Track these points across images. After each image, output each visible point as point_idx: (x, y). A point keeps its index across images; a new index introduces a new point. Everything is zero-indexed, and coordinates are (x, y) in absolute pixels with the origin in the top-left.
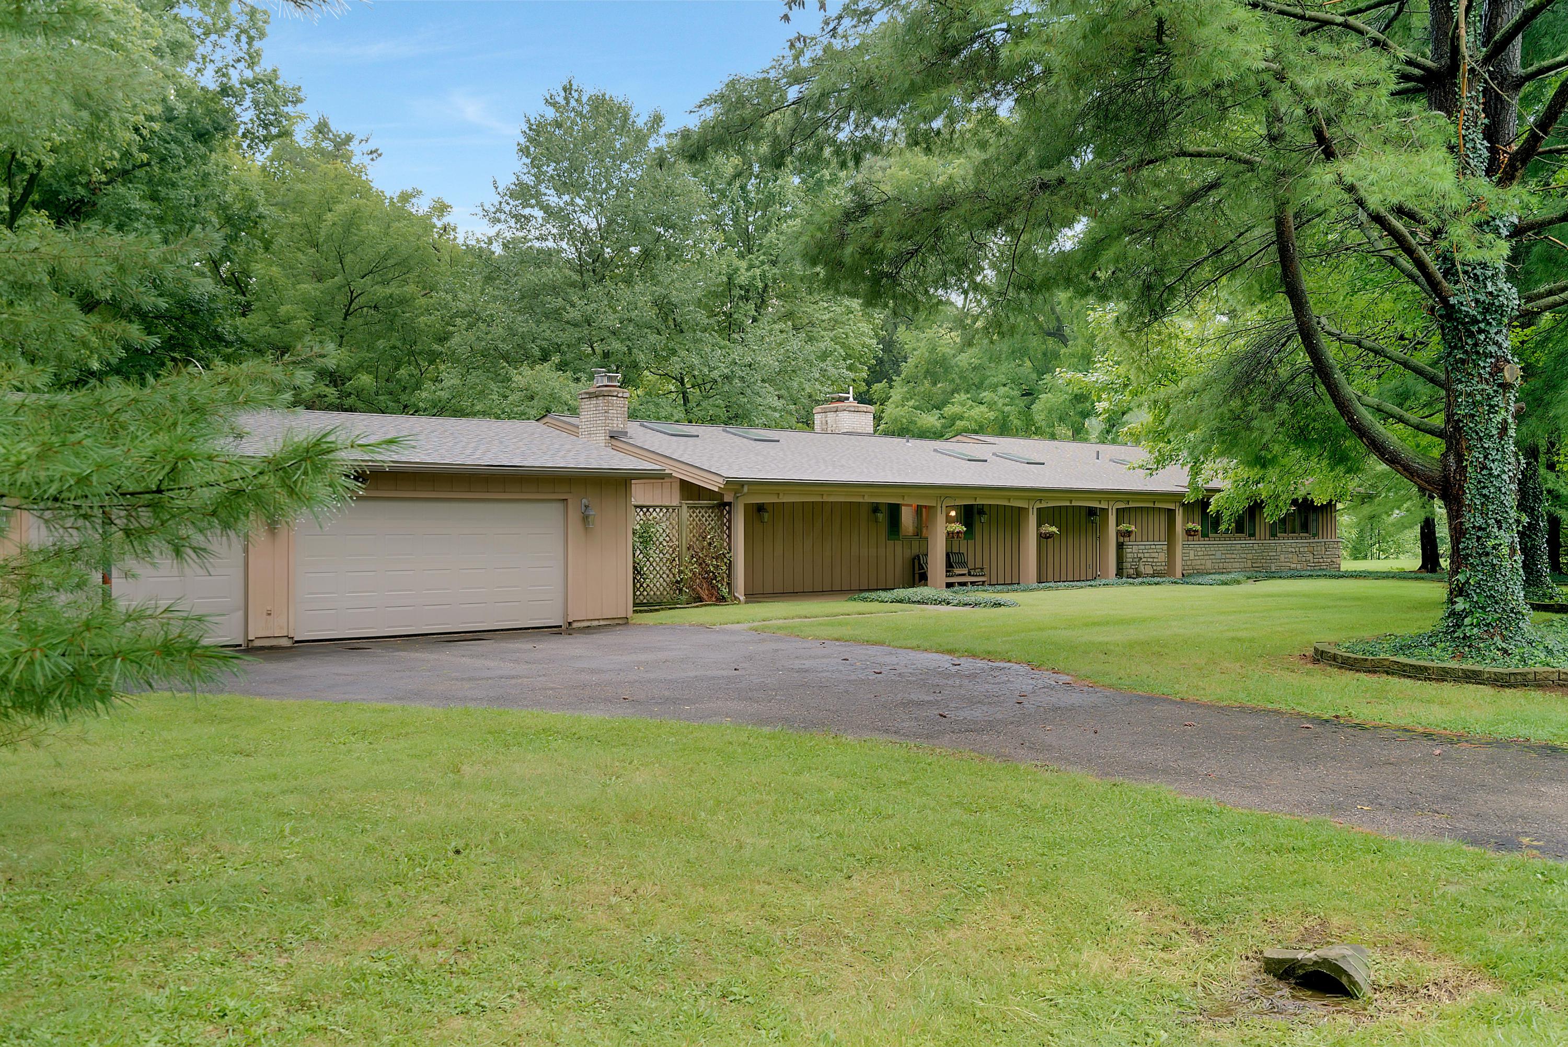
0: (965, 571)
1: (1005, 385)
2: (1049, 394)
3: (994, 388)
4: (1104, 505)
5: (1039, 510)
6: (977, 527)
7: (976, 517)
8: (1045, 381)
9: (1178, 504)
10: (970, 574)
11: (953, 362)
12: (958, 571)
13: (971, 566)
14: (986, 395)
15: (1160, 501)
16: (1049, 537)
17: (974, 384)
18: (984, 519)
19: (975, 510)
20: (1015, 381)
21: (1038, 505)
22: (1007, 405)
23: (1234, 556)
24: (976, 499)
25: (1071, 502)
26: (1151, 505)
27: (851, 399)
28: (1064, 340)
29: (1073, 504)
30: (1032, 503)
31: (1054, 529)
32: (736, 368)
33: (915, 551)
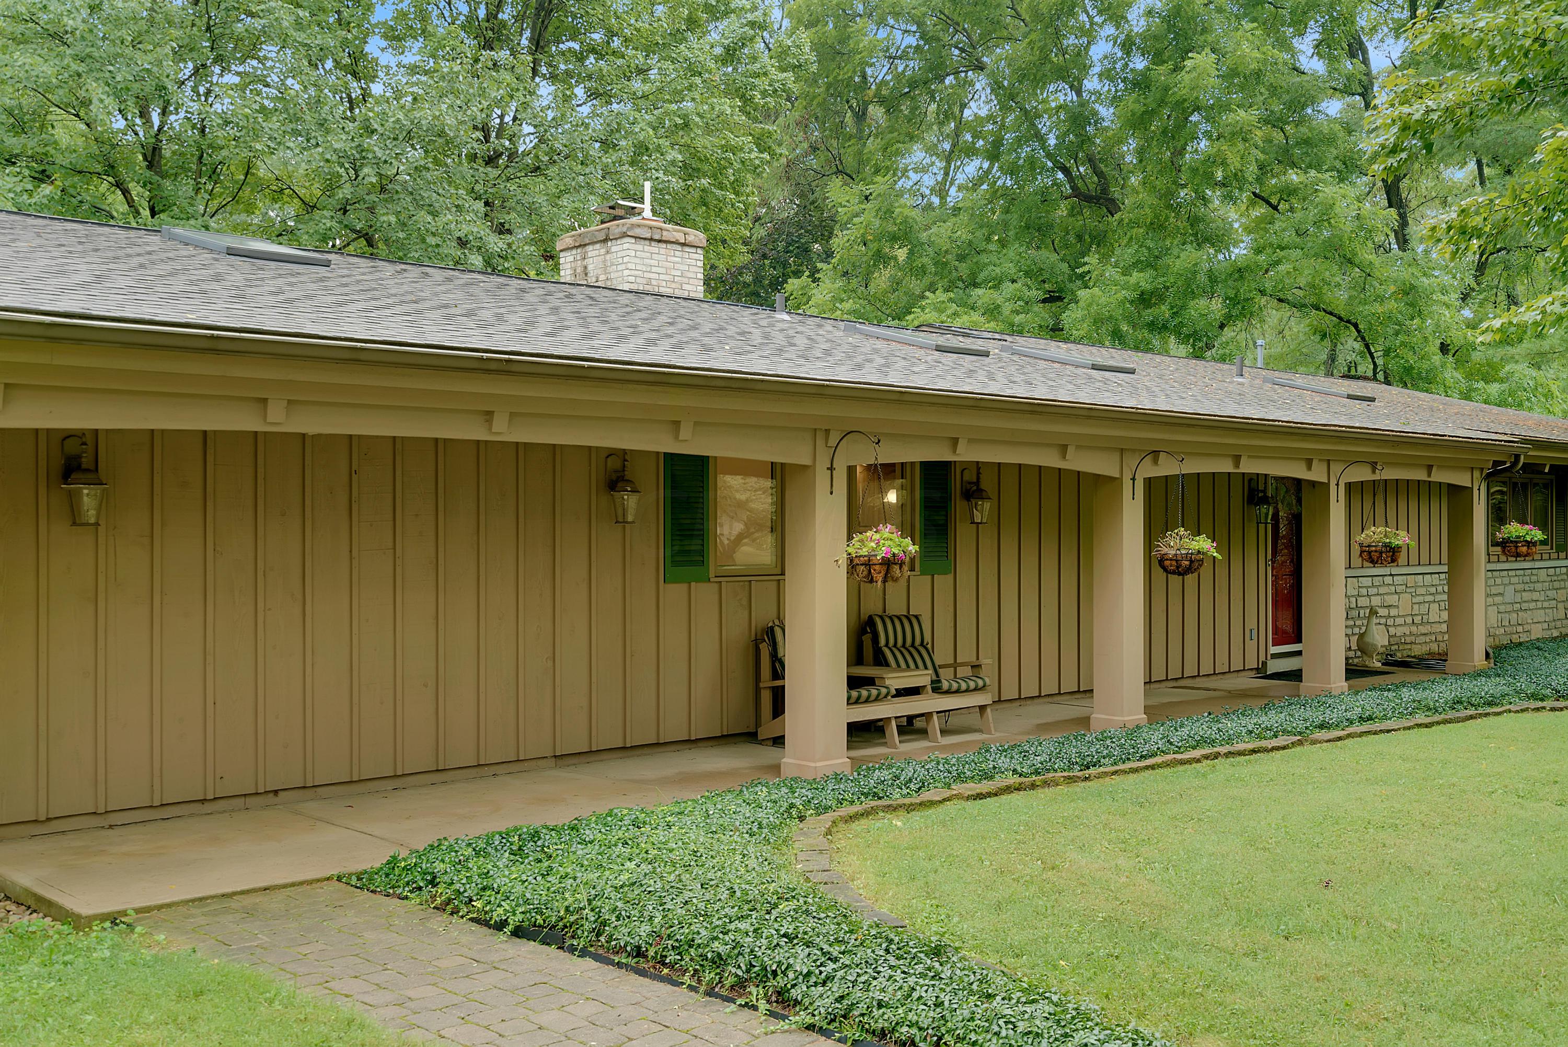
0: (922, 678)
1: (1013, 281)
2: (1096, 289)
3: (997, 284)
4: (1317, 474)
5: (1149, 482)
6: (963, 535)
7: (959, 506)
8: (1086, 268)
9: (1477, 474)
10: (937, 688)
11: (924, 236)
12: (895, 680)
13: (942, 655)
14: (981, 295)
15: (1446, 465)
16: (1188, 570)
17: (960, 279)
18: (984, 511)
19: (956, 487)
20: (1033, 273)
21: (1149, 470)
22: (1018, 313)
23: (1535, 596)
24: (955, 442)
25: (1237, 459)
26: (1421, 475)
27: (648, 213)
28: (1112, 206)
29: (1243, 469)
30: (1131, 462)
31: (1203, 544)
32: (370, 142)
33: (763, 614)
